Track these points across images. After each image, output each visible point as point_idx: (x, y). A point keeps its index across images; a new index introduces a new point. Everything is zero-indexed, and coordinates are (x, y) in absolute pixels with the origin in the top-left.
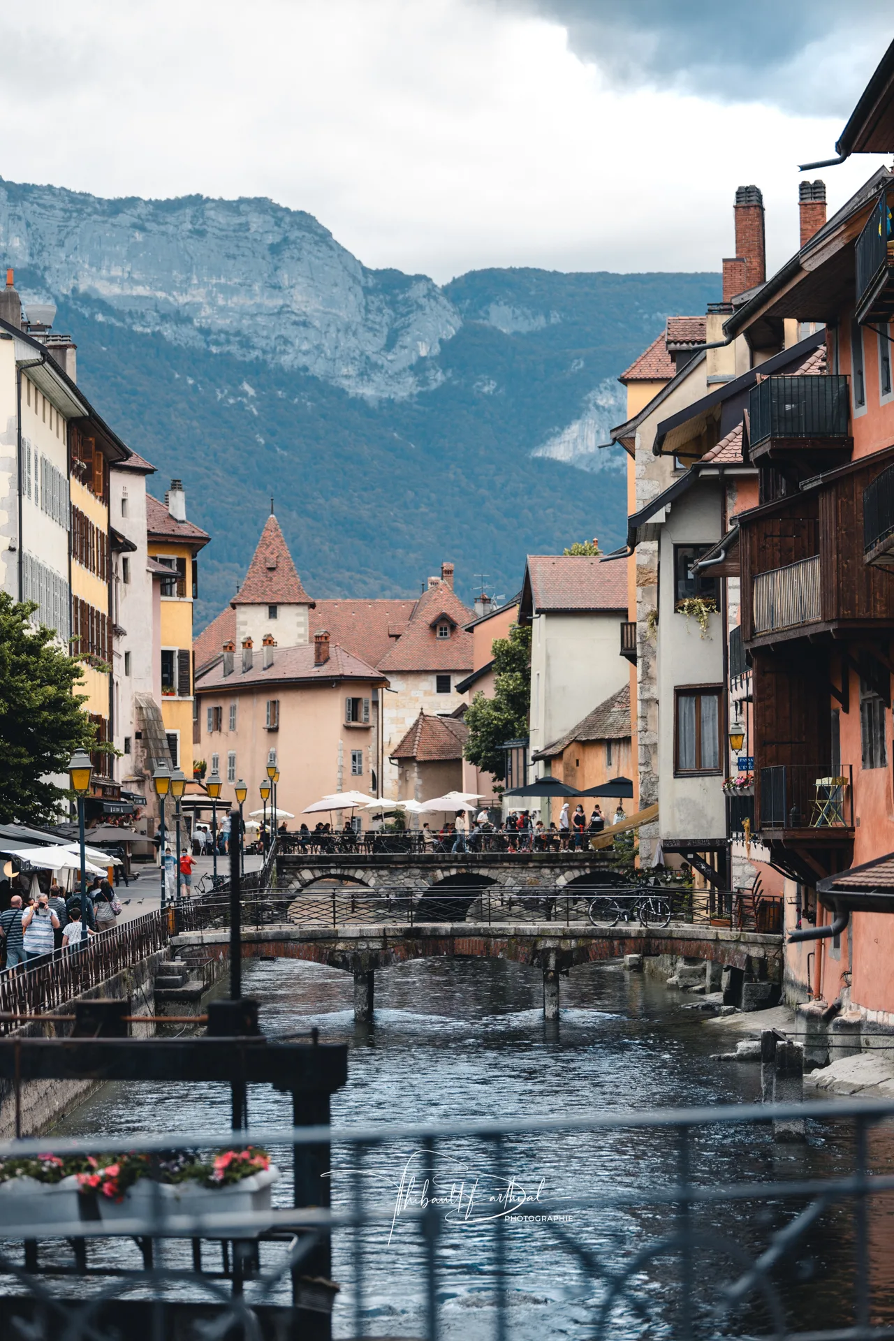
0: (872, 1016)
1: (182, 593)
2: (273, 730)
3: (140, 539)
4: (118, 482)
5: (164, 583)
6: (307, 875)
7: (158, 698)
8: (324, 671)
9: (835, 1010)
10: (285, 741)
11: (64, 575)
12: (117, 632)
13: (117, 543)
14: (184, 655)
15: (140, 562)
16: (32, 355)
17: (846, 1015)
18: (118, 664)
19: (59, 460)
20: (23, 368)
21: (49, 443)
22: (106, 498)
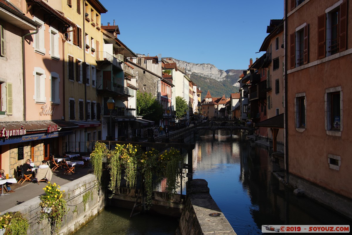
5: (198, 96)
7: (197, 106)
11: (188, 95)
12: (193, 100)
13: (194, 92)
14: (200, 102)
15: (196, 94)
17: (259, 136)
20: (184, 76)
21: (187, 83)
22: (193, 88)
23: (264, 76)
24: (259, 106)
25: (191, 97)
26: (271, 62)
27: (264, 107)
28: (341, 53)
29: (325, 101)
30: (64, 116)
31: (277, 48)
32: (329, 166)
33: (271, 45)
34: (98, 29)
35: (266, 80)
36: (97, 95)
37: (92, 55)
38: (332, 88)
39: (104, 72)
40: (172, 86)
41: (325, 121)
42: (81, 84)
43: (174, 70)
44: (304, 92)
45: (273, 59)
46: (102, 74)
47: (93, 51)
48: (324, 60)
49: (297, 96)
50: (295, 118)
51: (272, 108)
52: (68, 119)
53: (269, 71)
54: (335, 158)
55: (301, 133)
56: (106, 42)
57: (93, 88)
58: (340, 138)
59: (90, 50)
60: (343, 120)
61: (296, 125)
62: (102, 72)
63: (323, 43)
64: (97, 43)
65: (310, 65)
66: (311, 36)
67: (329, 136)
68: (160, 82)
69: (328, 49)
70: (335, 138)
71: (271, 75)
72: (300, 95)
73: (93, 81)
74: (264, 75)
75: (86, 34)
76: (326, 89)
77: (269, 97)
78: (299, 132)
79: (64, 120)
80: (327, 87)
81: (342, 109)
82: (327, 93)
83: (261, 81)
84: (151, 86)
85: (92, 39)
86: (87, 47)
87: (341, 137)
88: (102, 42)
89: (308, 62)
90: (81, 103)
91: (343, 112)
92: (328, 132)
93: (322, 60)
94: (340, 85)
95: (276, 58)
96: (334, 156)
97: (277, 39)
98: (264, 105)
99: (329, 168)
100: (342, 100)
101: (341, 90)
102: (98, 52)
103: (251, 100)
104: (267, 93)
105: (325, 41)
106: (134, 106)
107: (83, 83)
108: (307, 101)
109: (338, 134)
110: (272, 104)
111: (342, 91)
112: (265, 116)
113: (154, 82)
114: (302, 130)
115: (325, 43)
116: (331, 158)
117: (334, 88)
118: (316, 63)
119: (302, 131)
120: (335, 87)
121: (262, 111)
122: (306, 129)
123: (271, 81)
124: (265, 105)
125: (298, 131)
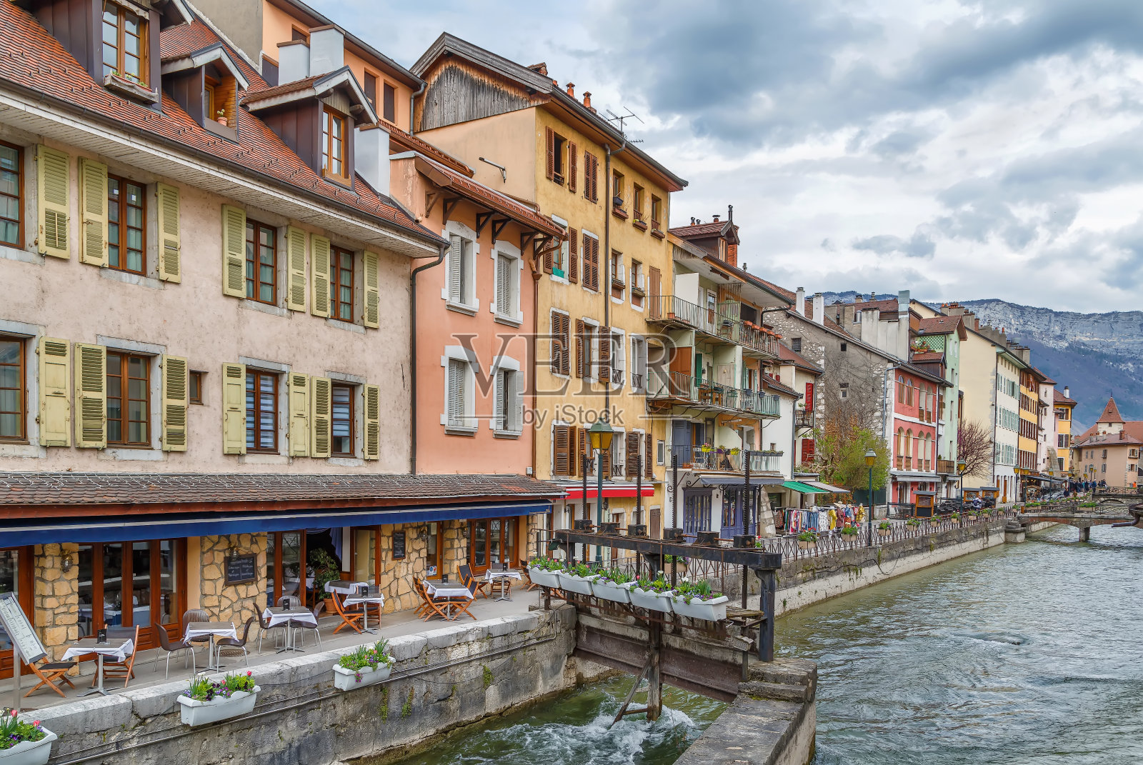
1: (1067, 418)
2: (1105, 458)
3: (1051, 404)
4: (1043, 388)
5: (1060, 415)
6: (1102, 499)
7: (1056, 448)
8: (1122, 441)
10: (1108, 462)
11: (1017, 413)
12: (1042, 430)
13: (1041, 404)
14: (1067, 436)
15: (1050, 410)
16: (1000, 350)
18: (1040, 439)
19: (1015, 379)
20: (998, 354)
21: (1011, 375)
22: (1037, 391)
25: (1031, 418)
30: (533, 465)
34: (657, 236)
36: (649, 412)
37: (634, 307)
40: (944, 385)
43: (955, 336)
47: (638, 296)
52: (544, 475)
56: (682, 269)
57: (636, 395)
59: (627, 294)
64: (655, 273)
68: (892, 375)
75: (616, 254)
79: (533, 476)
84: (863, 386)
85: (636, 264)
86: (618, 288)
88: (668, 269)
102: (655, 297)
113: (874, 375)
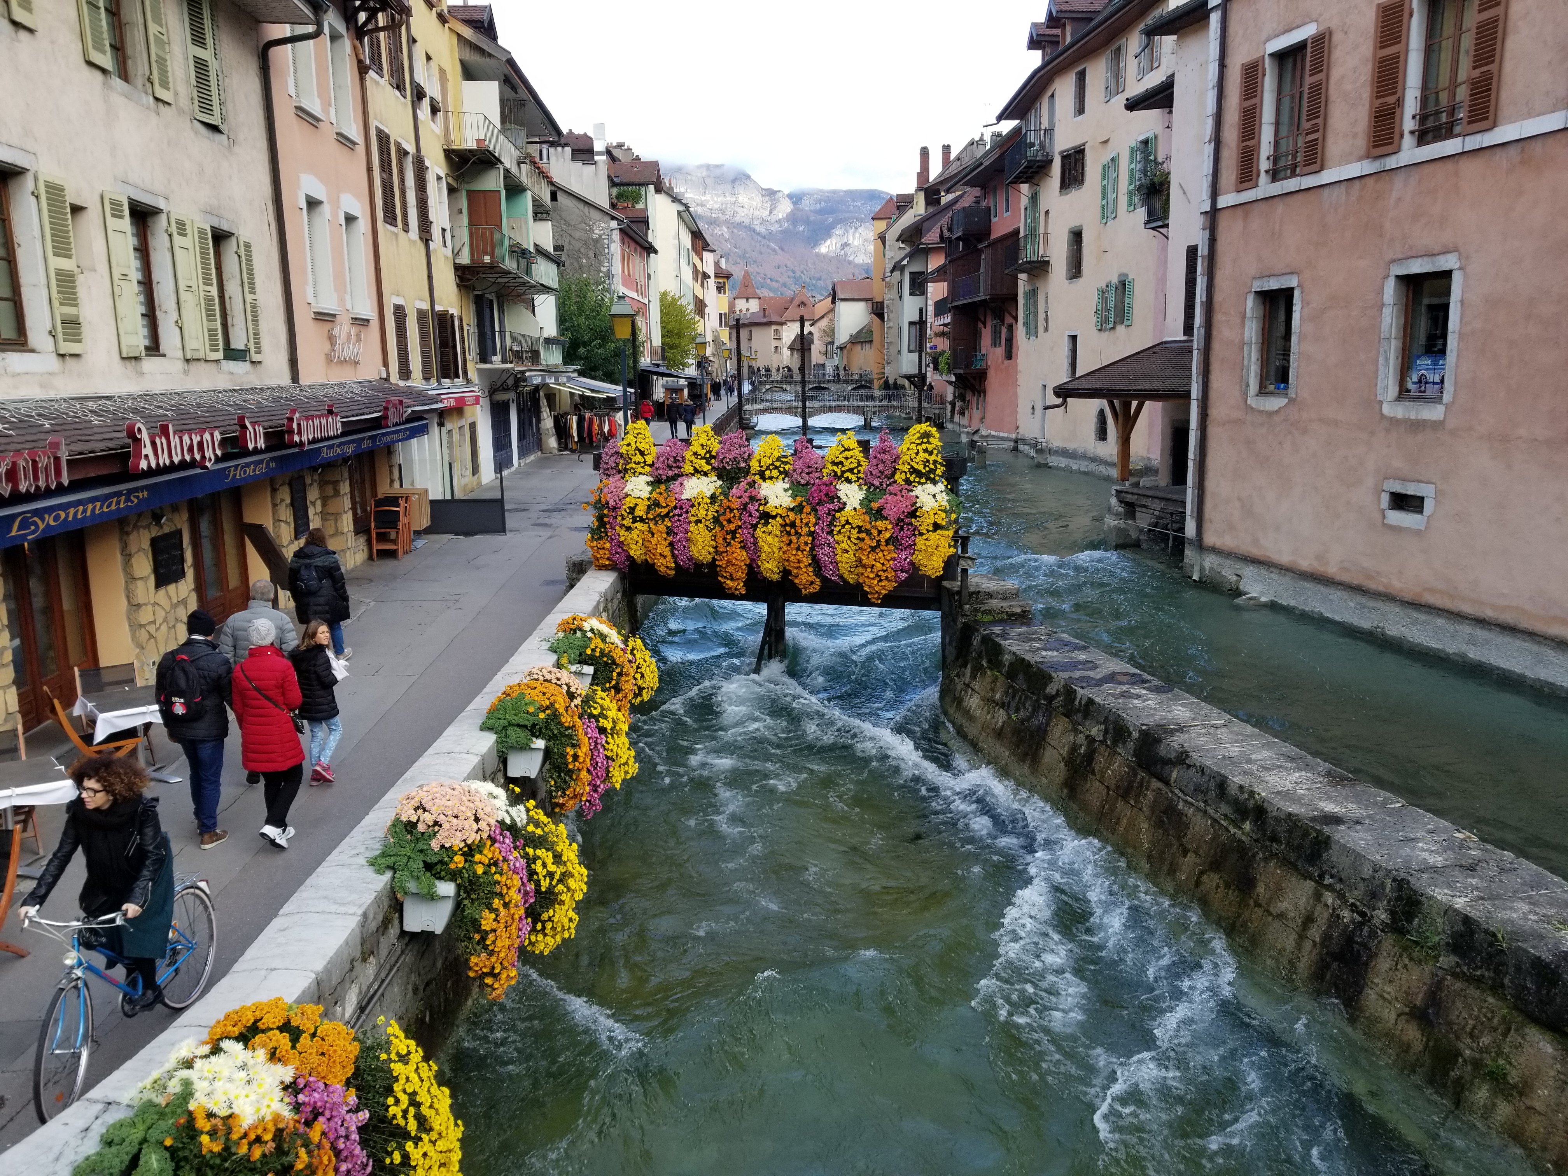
0: (993, 433)
1: (724, 293)
2: (750, 339)
3: (712, 275)
4: (705, 254)
5: (720, 289)
7: (719, 329)
8: (765, 320)
9: (977, 432)
10: (754, 343)
11: (691, 286)
12: (706, 306)
13: (705, 276)
14: (726, 313)
15: (712, 282)
16: (682, 208)
17: (984, 432)
18: (707, 317)
19: (689, 245)
20: (679, 213)
21: (687, 240)
22: (702, 260)
23: (1005, 215)
24: (980, 325)
25: (699, 293)
26: (1051, 161)
27: (1004, 330)
28: (1468, 138)
29: (1383, 305)
30: (386, 364)
31: (1080, 110)
32: (1384, 517)
33: (1052, 96)
34: (442, 18)
35: (1017, 232)
36: (458, 285)
37: (433, 125)
38: (1420, 260)
39: (469, 193)
40: (650, 249)
41: (1377, 371)
42: (414, 242)
43: (651, 188)
44: (1292, 273)
45: (1061, 153)
46: (463, 202)
47: (434, 110)
48: (1392, 162)
49: (1258, 286)
50: (1246, 362)
51: (1046, 330)
52: (395, 378)
53: (1035, 198)
54: (1411, 490)
55: (1270, 414)
56: (469, 74)
57: (446, 257)
58: (1437, 425)
59: (426, 103)
60: (1457, 366)
61: (1247, 385)
62: (464, 194)
63: (1391, 99)
64: (443, 75)
65: (1327, 176)
66: (1336, 74)
67: (1394, 422)
68: (616, 235)
69: (1409, 124)
70: (1417, 426)
71: (1047, 212)
72: (1273, 284)
73: (444, 230)
74: (1007, 211)
75: (415, 41)
76: (1393, 261)
77: (1032, 294)
78: (1261, 412)
79: (387, 379)
80: (1400, 256)
81: (1457, 329)
82: (1397, 277)
83: (995, 235)
84: (582, 250)
85: (429, 58)
86: (419, 94)
87: (1444, 421)
88: (454, 71)
89: (1322, 168)
90: (421, 314)
91: (1461, 336)
92: (1386, 410)
93: (1383, 161)
94: (1456, 250)
95: (1073, 148)
96: (1408, 484)
97: (1081, 77)
98: (1003, 321)
99: (1384, 525)
100: (1459, 298)
101: (1457, 266)
102: (446, 112)
103: (955, 304)
104: (1023, 276)
105: (1399, 94)
106: (551, 329)
107: (421, 238)
108: (1305, 303)
109: (1433, 413)
110: (1047, 319)
111: (1460, 268)
112: (1006, 362)
113: (595, 236)
114: (1274, 403)
115: (1400, 103)
116: (1394, 490)
117: (1425, 259)
118: (1355, 169)
119: (1276, 408)
120: (1434, 255)
121: (995, 343)
122: (1292, 401)
123: (1046, 234)
124: (1008, 320)
125: (1254, 406)
